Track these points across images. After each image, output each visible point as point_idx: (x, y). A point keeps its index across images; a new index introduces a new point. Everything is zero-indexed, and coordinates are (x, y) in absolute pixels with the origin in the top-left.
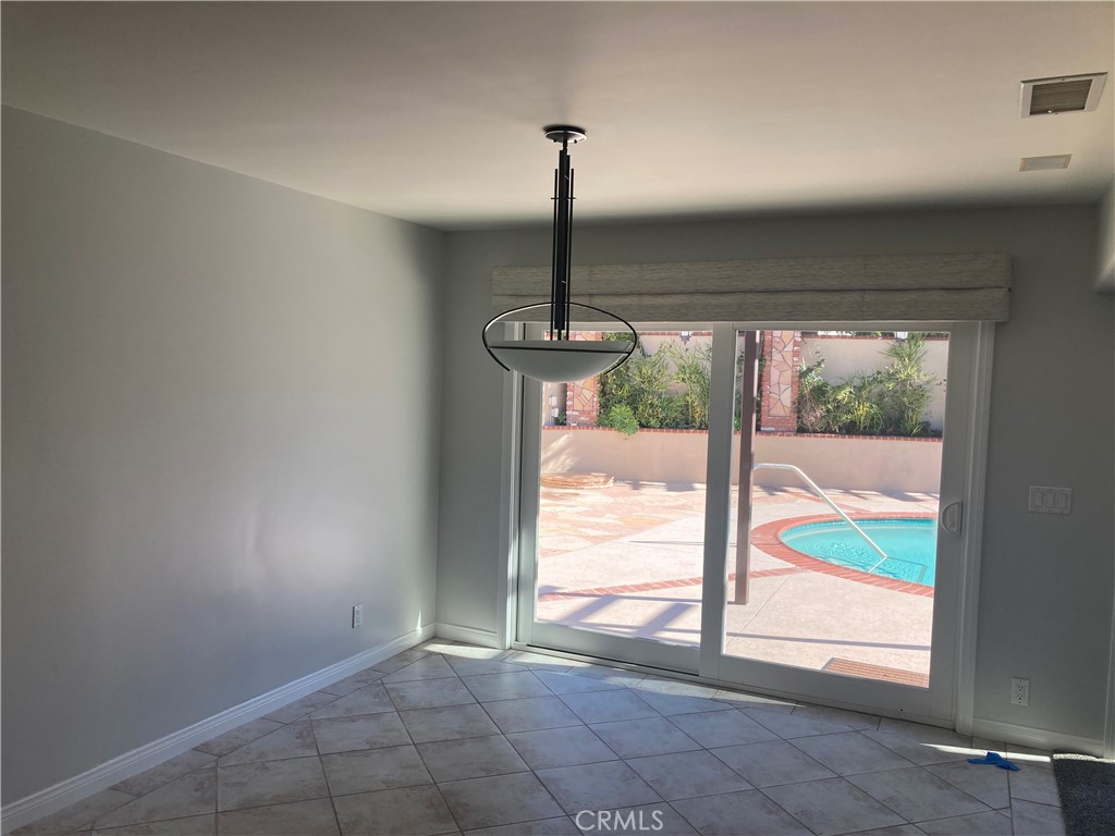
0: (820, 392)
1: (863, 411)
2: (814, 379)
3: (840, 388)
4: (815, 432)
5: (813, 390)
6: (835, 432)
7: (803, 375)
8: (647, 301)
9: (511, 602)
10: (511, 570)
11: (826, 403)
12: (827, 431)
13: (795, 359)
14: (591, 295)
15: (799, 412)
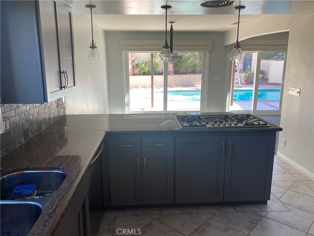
0: (137, 65)
1: (147, 69)
2: (136, 62)
3: (142, 64)
4: (137, 75)
5: (136, 65)
6: (141, 75)
7: (133, 61)
8: (153, 47)
9: (126, 107)
10: (126, 102)
11: (139, 68)
12: (140, 74)
13: (132, 57)
14: (142, 46)
15: (133, 70)
